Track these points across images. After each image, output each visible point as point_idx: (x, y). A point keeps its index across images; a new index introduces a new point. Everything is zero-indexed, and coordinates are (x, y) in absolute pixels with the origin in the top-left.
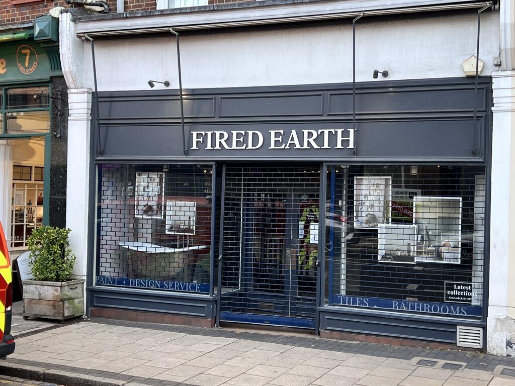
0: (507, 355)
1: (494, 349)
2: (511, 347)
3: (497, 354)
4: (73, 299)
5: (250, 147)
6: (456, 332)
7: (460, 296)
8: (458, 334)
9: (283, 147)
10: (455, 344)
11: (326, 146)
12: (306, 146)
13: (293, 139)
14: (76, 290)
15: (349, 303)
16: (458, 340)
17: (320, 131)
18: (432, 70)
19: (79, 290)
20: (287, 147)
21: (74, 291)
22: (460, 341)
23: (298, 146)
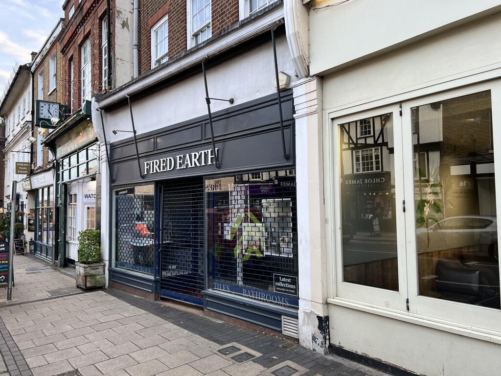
0: (313, 349)
1: (304, 342)
2: (316, 342)
3: (307, 347)
4: (95, 275)
5: (168, 169)
6: (281, 320)
7: (284, 288)
8: (283, 323)
9: (182, 167)
10: (281, 332)
11: (203, 164)
12: (193, 165)
13: (187, 161)
14: (98, 270)
15: (217, 287)
16: (283, 329)
17: (200, 152)
18: (258, 91)
19: (101, 270)
20: (185, 167)
21: (96, 270)
22: (285, 330)
23: (190, 166)
